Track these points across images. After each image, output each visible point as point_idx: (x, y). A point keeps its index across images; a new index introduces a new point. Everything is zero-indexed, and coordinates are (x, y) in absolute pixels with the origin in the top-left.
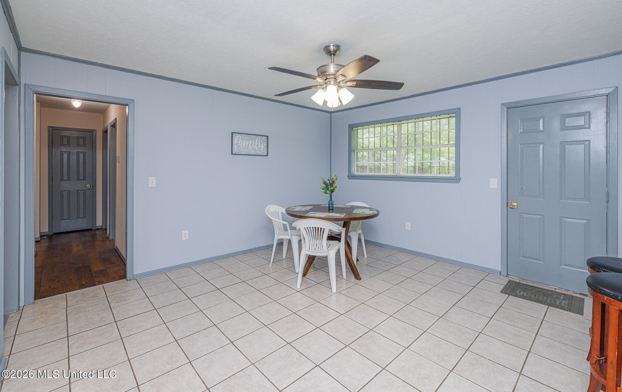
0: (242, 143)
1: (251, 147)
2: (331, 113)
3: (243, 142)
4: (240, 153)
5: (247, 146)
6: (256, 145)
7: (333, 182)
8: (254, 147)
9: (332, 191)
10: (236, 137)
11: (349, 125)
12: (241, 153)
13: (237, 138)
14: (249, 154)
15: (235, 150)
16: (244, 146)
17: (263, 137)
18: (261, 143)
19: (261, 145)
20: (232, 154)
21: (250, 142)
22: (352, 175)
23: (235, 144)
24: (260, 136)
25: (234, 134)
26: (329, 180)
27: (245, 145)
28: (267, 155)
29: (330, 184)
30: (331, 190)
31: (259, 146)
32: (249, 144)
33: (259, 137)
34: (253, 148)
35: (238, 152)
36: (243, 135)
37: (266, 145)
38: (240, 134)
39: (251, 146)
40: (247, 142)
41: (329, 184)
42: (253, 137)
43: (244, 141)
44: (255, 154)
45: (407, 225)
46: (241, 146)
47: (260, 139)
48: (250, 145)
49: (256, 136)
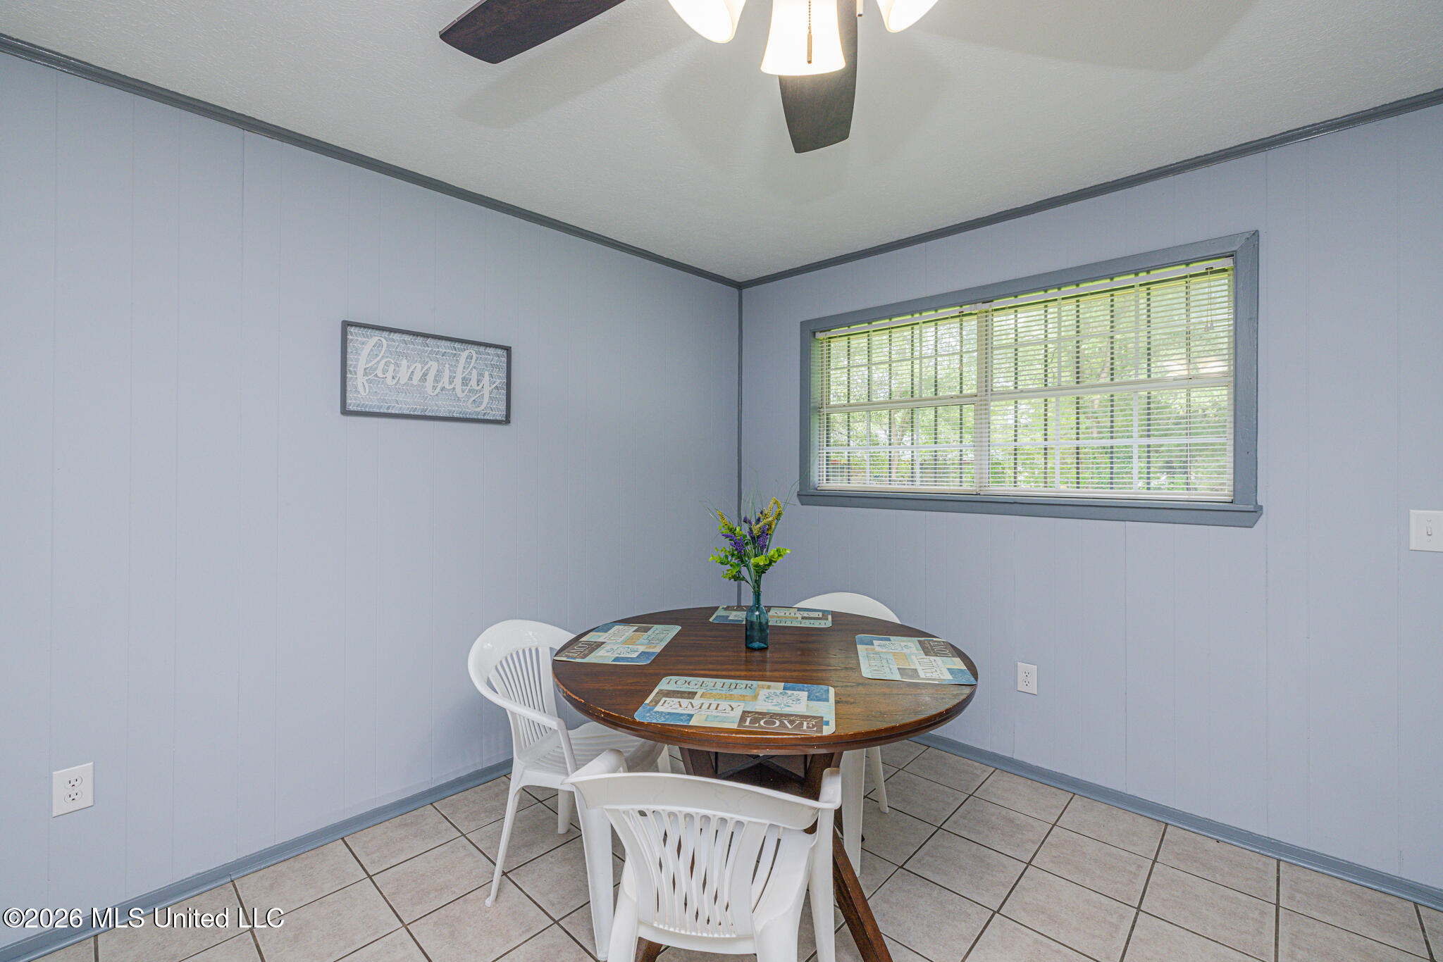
0: (392, 367)
1: (434, 388)
2: (740, 286)
3: (397, 365)
4: (383, 410)
5: (415, 381)
6: (458, 381)
7: (766, 532)
8: (447, 387)
9: (761, 570)
10: (365, 347)
11: (802, 323)
12: (389, 408)
13: (368, 348)
14: (427, 413)
15: (361, 395)
16: (404, 380)
17: (491, 351)
18: (481, 375)
19: (478, 382)
20: (345, 411)
21: (434, 366)
22: (812, 491)
23: (360, 372)
24: (476, 348)
25: (352, 329)
26: (750, 523)
27: (411, 378)
28: (507, 420)
29: (753, 538)
30: (757, 565)
31: (473, 383)
32: (425, 375)
33: (472, 350)
34: (443, 389)
35: (372, 404)
36: (396, 336)
37: (500, 380)
38: (386, 334)
39: (436, 381)
40: (419, 366)
41: (749, 537)
42: (444, 346)
43: (404, 362)
44: (455, 415)
45: (1021, 676)
46: (389, 381)
47: (475, 355)
48: (430, 377)
49: (457, 345)
